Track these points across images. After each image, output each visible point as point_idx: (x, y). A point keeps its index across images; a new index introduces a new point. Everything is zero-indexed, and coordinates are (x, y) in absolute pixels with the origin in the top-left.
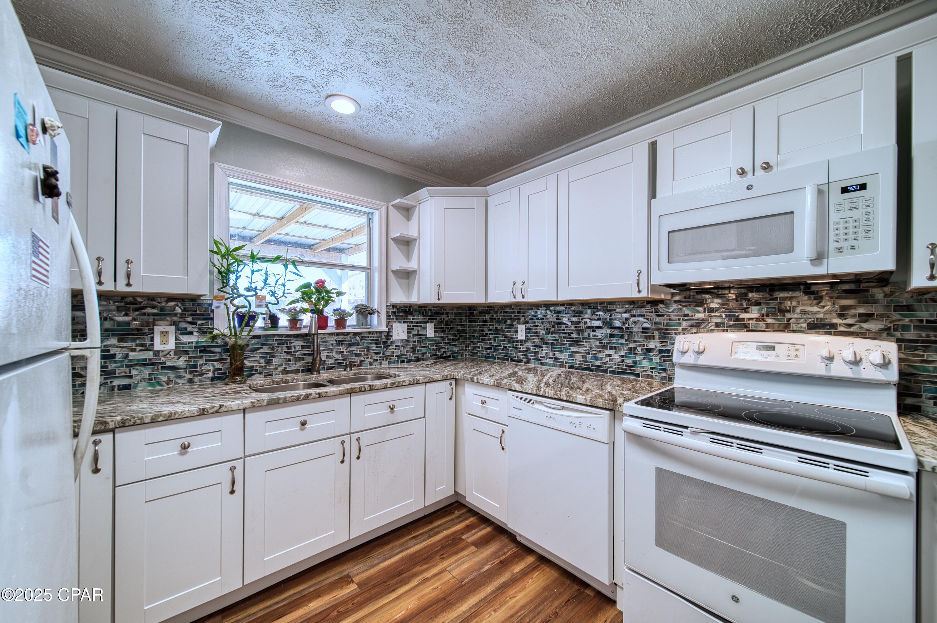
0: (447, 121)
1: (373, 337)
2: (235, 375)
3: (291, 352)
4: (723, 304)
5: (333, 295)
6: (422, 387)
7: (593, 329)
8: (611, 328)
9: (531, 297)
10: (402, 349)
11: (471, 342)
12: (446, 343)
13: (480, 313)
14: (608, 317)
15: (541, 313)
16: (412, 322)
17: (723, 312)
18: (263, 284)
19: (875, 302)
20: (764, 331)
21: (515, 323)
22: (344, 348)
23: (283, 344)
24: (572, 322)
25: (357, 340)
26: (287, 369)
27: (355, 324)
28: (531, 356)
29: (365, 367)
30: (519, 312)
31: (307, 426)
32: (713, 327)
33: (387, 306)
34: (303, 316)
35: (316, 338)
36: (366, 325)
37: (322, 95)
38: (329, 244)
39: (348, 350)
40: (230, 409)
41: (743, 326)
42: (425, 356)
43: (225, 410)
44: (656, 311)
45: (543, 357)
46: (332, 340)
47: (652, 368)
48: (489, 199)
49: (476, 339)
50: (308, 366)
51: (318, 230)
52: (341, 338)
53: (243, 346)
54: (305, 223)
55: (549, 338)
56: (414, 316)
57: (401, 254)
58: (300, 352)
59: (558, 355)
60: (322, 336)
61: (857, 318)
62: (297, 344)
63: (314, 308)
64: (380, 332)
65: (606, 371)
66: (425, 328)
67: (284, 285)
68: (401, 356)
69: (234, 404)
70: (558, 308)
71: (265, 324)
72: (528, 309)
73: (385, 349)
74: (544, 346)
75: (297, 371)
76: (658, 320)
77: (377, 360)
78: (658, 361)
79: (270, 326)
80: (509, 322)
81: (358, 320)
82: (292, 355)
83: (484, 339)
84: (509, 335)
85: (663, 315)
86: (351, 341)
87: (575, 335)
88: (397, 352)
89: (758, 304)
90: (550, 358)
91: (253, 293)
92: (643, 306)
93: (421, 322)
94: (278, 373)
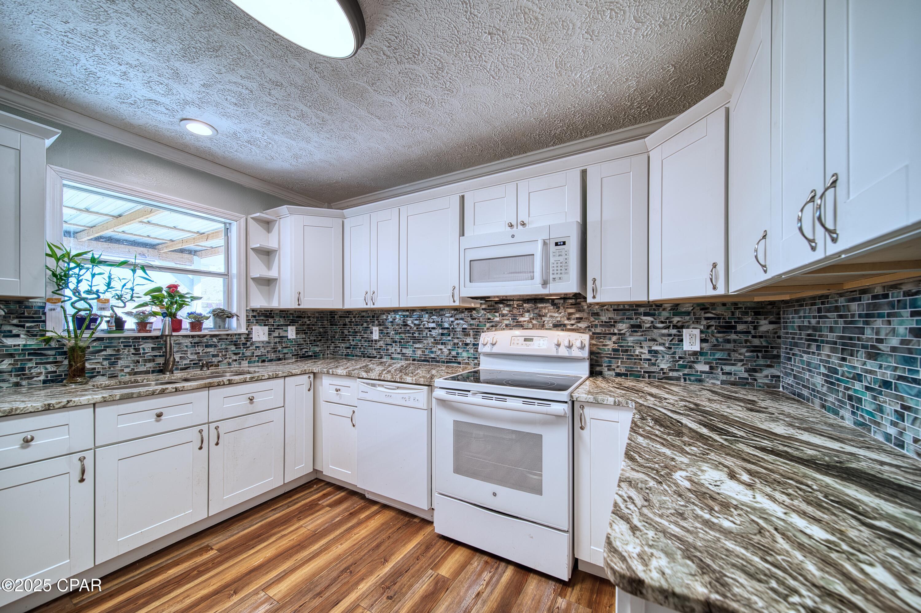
0: (304, 154)
1: (232, 339)
2: (75, 376)
3: (140, 354)
4: (510, 311)
5: (187, 300)
6: (282, 380)
7: (430, 329)
8: (442, 329)
9: (381, 303)
10: (262, 350)
11: (332, 342)
12: (307, 344)
13: (340, 317)
14: (440, 320)
15: (391, 317)
16: (273, 325)
17: (510, 317)
18: (106, 288)
19: (583, 311)
20: (531, 329)
21: (370, 326)
22: (200, 350)
23: (131, 346)
24: (415, 324)
25: (214, 342)
26: (136, 371)
27: (212, 327)
28: (384, 353)
29: (222, 367)
30: (373, 317)
31: (162, 418)
32: (504, 327)
33: (247, 310)
34: (152, 319)
35: (168, 340)
36: (224, 328)
37: (176, 117)
38: (177, 245)
39: (205, 351)
40: (79, 404)
41: (520, 325)
42: (287, 356)
43: (74, 405)
44: (471, 316)
45: (393, 353)
46: (187, 342)
47: (469, 358)
48: (345, 221)
49: (337, 340)
50: (160, 367)
51: (165, 230)
52: (196, 340)
53: (85, 348)
54: (149, 222)
55: (397, 338)
56: (275, 320)
57: (260, 262)
58: (150, 354)
59: (404, 351)
60: (175, 338)
61: (576, 321)
62: (147, 347)
63: (166, 311)
64: (239, 335)
65: (438, 362)
66: (287, 331)
67: (132, 290)
68: (262, 356)
69: (84, 399)
70: (404, 313)
71: (109, 326)
72: (381, 314)
73: (245, 350)
74: (394, 344)
75: (147, 372)
76: (472, 322)
77: (236, 360)
78: (472, 351)
79: (114, 328)
80: (365, 325)
81: (215, 323)
82: (141, 357)
83: (344, 340)
84: (365, 336)
85: (475, 319)
86: (208, 342)
87: (416, 335)
88: (257, 353)
89: (528, 311)
90: (398, 353)
91: (95, 296)
92: (463, 312)
93: (282, 325)
94: (124, 374)
